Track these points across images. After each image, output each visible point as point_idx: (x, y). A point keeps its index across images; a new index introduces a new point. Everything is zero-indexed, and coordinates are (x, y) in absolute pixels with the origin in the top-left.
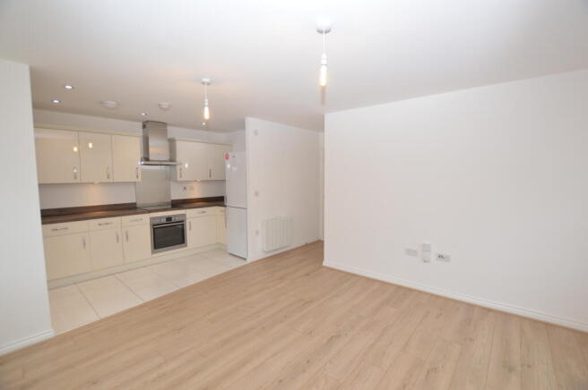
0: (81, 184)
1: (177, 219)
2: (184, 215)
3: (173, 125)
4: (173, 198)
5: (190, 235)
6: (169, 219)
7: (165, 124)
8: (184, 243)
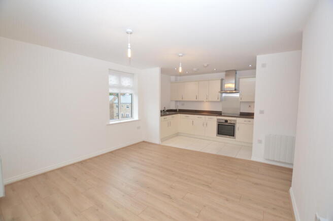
0: (198, 101)
1: (232, 122)
2: (236, 121)
3: (240, 70)
4: (242, 111)
5: (237, 132)
6: (226, 121)
7: (236, 71)
8: (234, 136)
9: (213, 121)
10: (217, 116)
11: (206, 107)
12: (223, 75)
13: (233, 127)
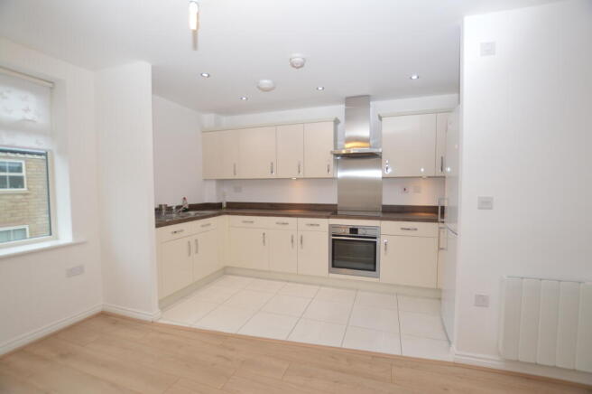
0: (276, 180)
1: (370, 233)
4: (385, 204)
5: (383, 258)
6: (354, 230)
8: (375, 270)
9: (318, 233)
10: (328, 217)
11: (298, 195)
12: (339, 110)
13: (372, 245)
